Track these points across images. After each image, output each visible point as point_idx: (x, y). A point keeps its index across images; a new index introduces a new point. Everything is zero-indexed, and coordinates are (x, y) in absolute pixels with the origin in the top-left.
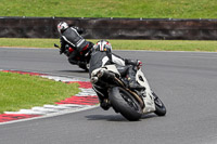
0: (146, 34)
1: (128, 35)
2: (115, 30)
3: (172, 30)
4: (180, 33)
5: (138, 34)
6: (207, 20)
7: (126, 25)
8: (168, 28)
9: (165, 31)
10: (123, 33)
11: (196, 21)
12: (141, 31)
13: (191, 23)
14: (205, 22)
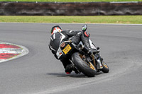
0: (40, 12)
1: (28, 12)
2: (20, 9)
3: (57, 9)
4: (63, 11)
5: (35, 12)
6: (79, 3)
7: (27, 6)
8: (55, 8)
9: (53, 10)
10: (25, 12)
11: (72, 4)
12: (37, 10)
13: (69, 5)
14: (78, 4)
